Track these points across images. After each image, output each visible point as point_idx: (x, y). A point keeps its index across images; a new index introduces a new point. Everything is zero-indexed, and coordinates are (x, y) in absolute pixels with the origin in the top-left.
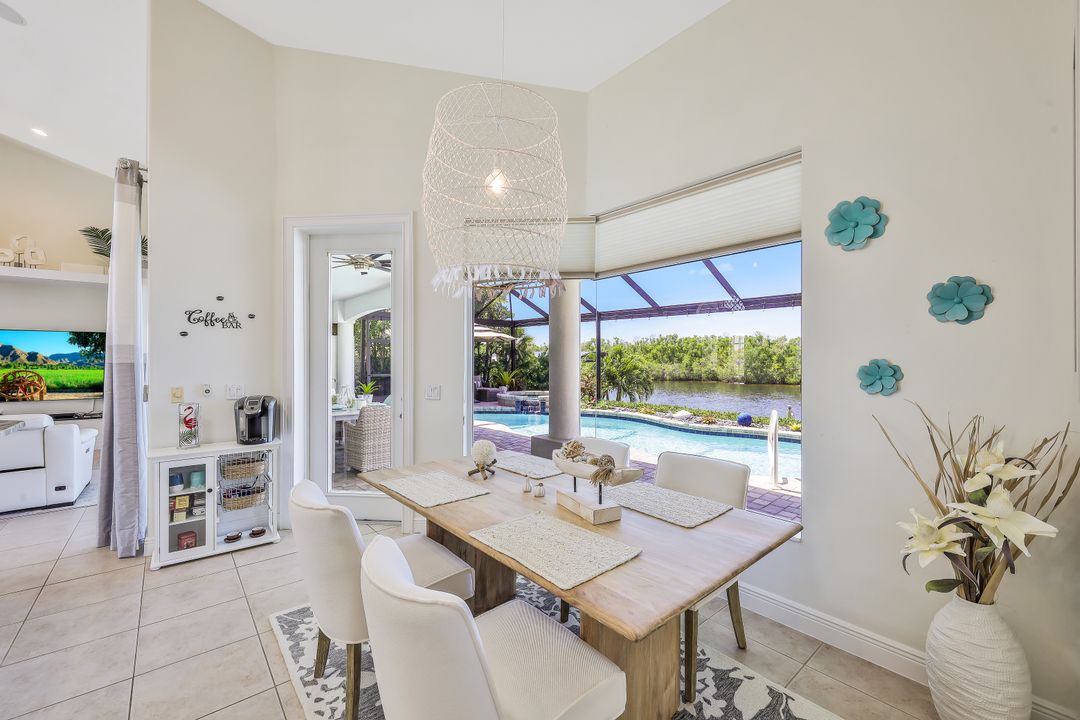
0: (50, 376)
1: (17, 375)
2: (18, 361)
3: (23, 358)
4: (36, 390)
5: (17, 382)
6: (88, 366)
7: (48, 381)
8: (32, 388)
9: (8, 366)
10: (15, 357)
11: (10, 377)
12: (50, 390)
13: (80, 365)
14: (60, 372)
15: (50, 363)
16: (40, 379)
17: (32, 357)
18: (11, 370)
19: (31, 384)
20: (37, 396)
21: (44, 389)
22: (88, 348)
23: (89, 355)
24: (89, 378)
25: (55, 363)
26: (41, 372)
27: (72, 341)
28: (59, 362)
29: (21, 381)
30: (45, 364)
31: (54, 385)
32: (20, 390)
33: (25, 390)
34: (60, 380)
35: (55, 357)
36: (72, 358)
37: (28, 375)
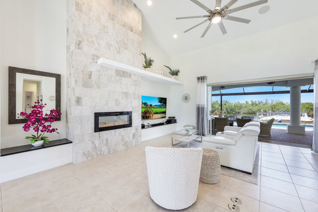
0: (155, 110)
3: (149, 106)
4: (151, 114)
5: (148, 112)
6: (162, 108)
9: (146, 108)
10: (147, 105)
11: (146, 111)
12: (154, 113)
13: (160, 108)
16: (152, 111)
17: (151, 105)
18: (146, 109)
19: (150, 112)
20: (151, 115)
21: (153, 113)
23: (162, 105)
24: (161, 111)
25: (155, 107)
26: (153, 109)
27: (159, 102)
29: (148, 111)
30: (153, 107)
31: (155, 112)
33: (149, 114)
35: (155, 106)
36: (159, 106)
37: (150, 110)
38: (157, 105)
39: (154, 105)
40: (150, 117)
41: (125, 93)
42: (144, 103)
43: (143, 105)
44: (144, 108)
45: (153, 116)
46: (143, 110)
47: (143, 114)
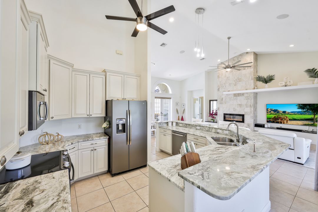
1: (279, 116)
3: (281, 112)
4: (285, 120)
6: (305, 114)
7: (290, 118)
8: (284, 119)
9: (276, 114)
10: (278, 112)
11: (276, 117)
12: (290, 120)
13: (301, 114)
14: (294, 116)
15: (290, 113)
16: (287, 117)
17: (284, 112)
18: (277, 115)
19: (283, 118)
20: (285, 121)
21: (288, 120)
22: (304, 110)
23: (305, 112)
24: (305, 117)
25: (292, 114)
26: (287, 115)
27: (298, 108)
28: (294, 113)
29: (280, 118)
30: (288, 113)
31: (292, 119)
32: (280, 120)
33: (281, 120)
34: (294, 118)
35: (291, 112)
36: (298, 112)
37: (283, 116)
38: (296, 112)
40: (283, 123)
41: (239, 104)
42: (273, 109)
43: (272, 112)
44: (273, 114)
45: (287, 122)
46: (273, 116)
47: (272, 120)
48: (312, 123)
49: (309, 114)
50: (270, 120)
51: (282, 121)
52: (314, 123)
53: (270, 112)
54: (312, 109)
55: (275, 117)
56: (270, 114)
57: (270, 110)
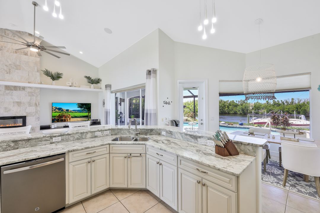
0: (72, 114)
1: (63, 114)
2: (63, 111)
3: (65, 111)
4: (68, 117)
5: (63, 116)
6: (83, 112)
7: (72, 116)
9: (60, 112)
10: (62, 110)
11: (61, 115)
12: (72, 117)
13: (80, 112)
14: (75, 113)
16: (69, 115)
17: (67, 110)
18: (61, 113)
19: (67, 116)
20: (69, 119)
21: (70, 117)
22: (82, 109)
23: (83, 110)
24: (83, 115)
25: (73, 112)
26: (70, 113)
27: (78, 107)
28: (75, 111)
29: (64, 116)
30: (71, 112)
33: (65, 117)
34: (75, 115)
36: (78, 111)
37: (66, 114)
39: (72, 110)
40: (66, 120)
42: (58, 108)
43: (57, 110)
44: (58, 112)
45: (70, 119)
46: (57, 114)
47: (57, 118)
48: (88, 119)
49: (85, 112)
50: (55, 118)
51: (66, 119)
52: (89, 119)
53: (55, 110)
54: (87, 108)
55: (59, 115)
56: (55, 112)
57: (55, 109)
